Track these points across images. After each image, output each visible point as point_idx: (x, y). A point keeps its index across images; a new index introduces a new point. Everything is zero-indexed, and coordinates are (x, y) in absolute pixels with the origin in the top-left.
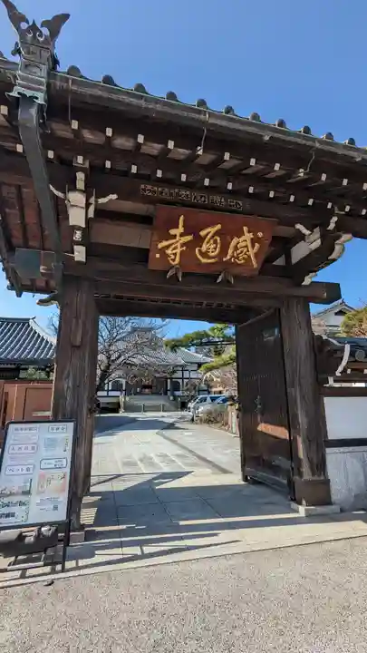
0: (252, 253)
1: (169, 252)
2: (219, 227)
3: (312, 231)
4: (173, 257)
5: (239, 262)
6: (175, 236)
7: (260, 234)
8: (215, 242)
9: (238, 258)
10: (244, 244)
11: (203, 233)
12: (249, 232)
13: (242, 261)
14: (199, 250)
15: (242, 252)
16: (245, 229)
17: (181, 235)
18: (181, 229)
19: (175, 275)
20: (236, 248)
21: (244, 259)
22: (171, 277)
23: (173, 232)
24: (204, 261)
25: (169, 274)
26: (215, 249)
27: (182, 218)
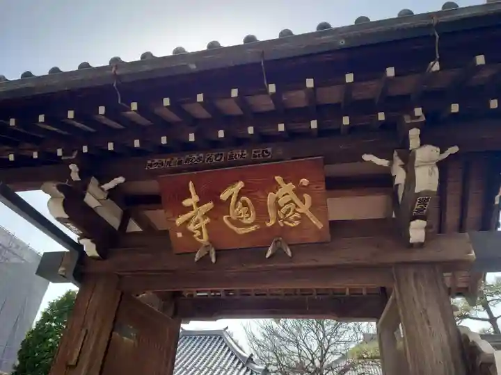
0: (305, 208)
1: (191, 227)
2: (240, 185)
3: (391, 159)
4: (198, 233)
5: (291, 225)
6: (190, 208)
7: (305, 182)
8: (245, 204)
9: (287, 219)
10: (287, 199)
11: (224, 196)
12: (286, 182)
13: (297, 223)
14: (229, 218)
15: (289, 210)
16: (278, 179)
17: (199, 204)
18: (195, 198)
20: (278, 207)
21: (296, 219)
22: (201, 259)
23: (187, 202)
24: (241, 231)
25: (197, 256)
26: (249, 212)
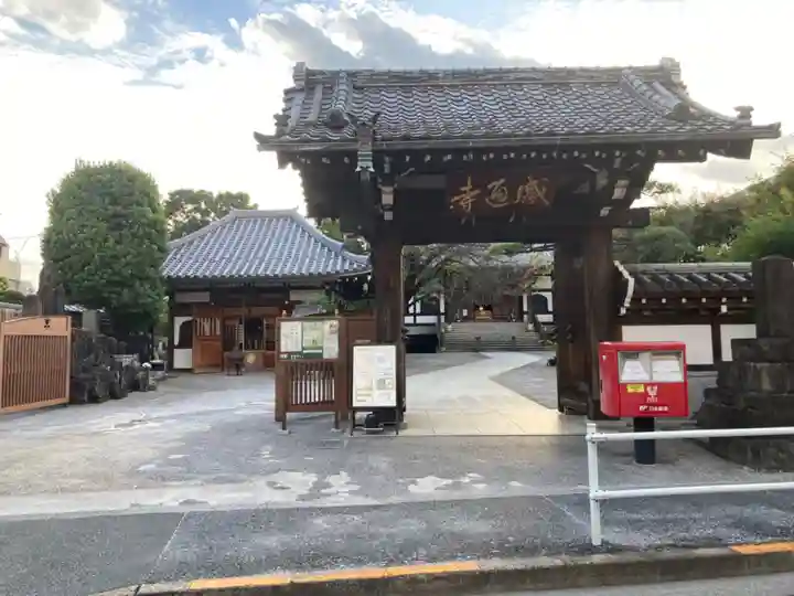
0: (540, 194)
1: (462, 203)
2: (502, 181)
4: (465, 207)
5: (530, 203)
6: (465, 192)
7: (545, 180)
8: (503, 191)
9: (528, 200)
10: (531, 189)
11: (490, 186)
12: (534, 179)
13: (533, 202)
14: (490, 200)
15: (530, 195)
16: (529, 178)
17: (471, 190)
18: (469, 187)
19: (468, 222)
20: (524, 193)
21: (534, 200)
22: (465, 223)
23: (463, 189)
24: (496, 206)
25: (463, 221)
26: (504, 196)
27: (469, 178)
